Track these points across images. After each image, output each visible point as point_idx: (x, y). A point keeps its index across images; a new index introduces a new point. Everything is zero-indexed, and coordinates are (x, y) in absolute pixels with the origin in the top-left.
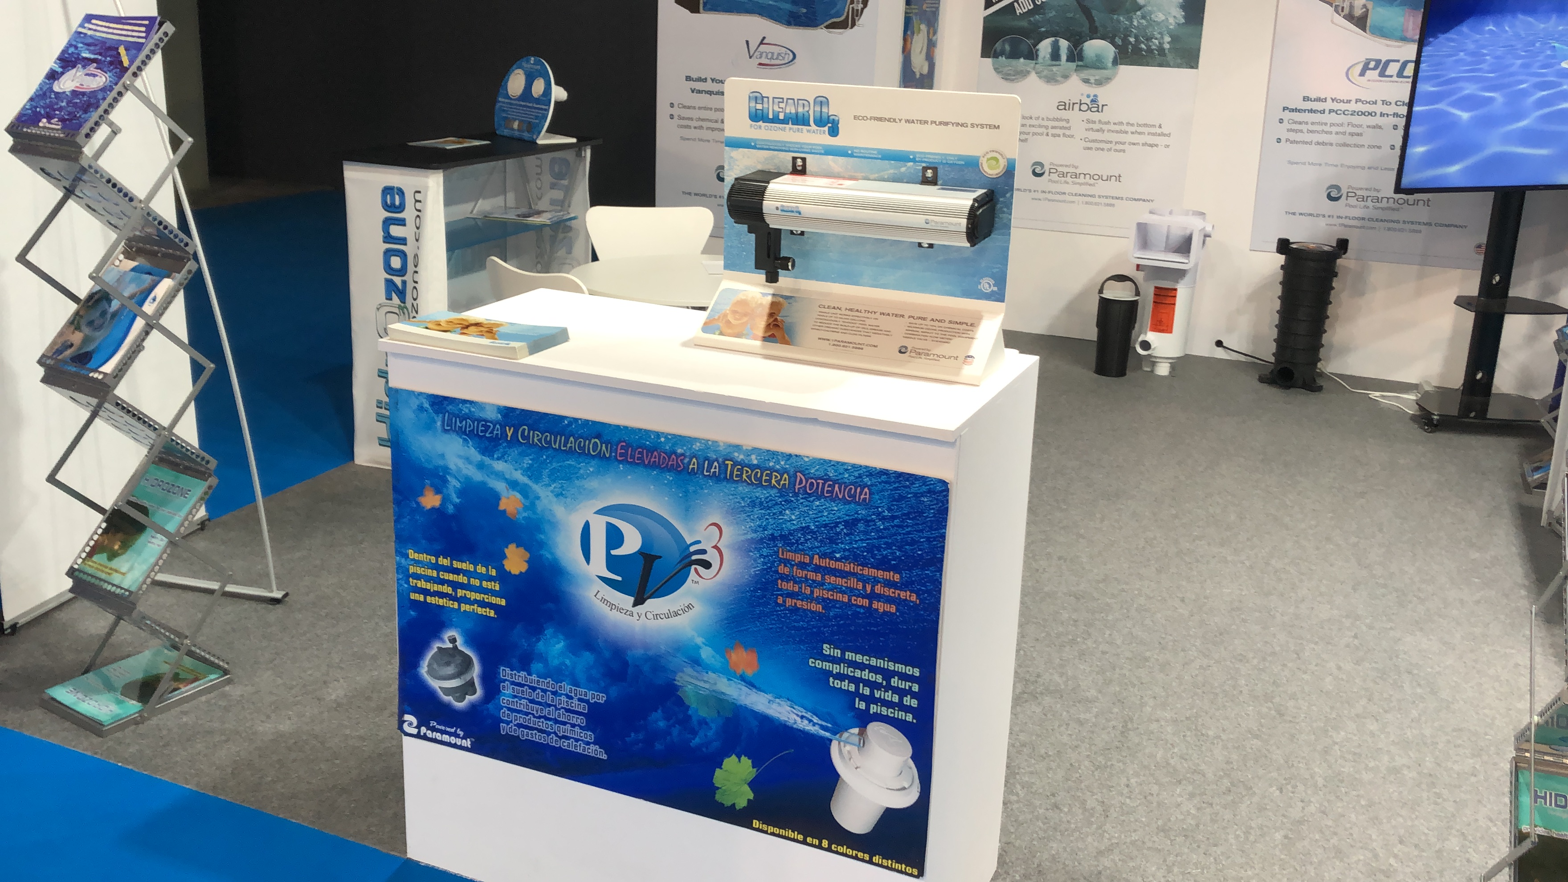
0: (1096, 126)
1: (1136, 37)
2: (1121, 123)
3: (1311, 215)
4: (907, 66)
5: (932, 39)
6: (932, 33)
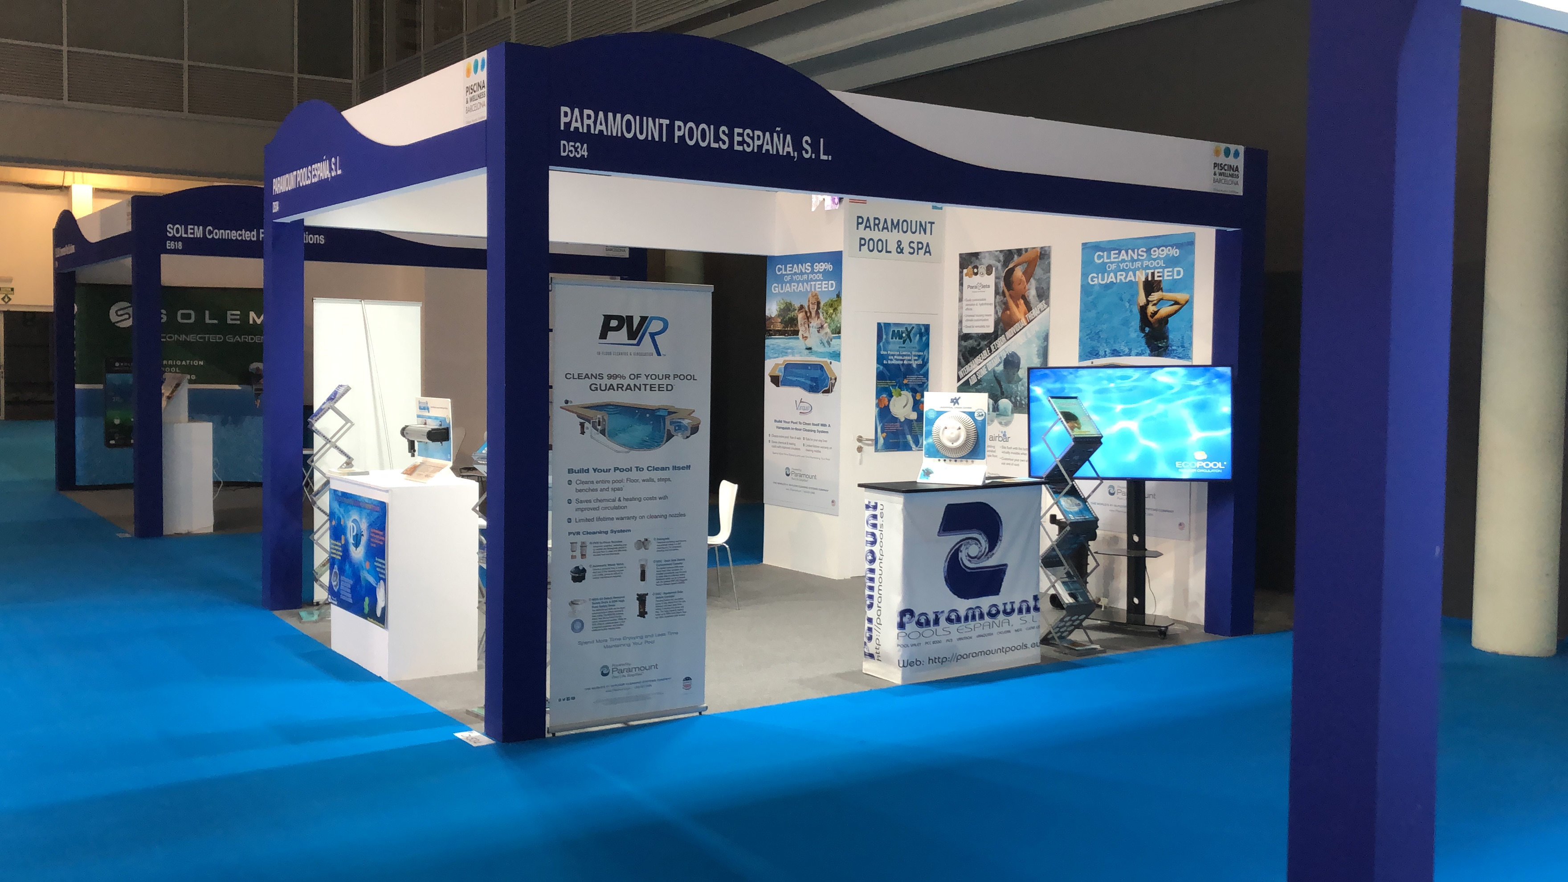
1: (1020, 397)
4: (884, 414)
5: (919, 400)
6: (918, 397)
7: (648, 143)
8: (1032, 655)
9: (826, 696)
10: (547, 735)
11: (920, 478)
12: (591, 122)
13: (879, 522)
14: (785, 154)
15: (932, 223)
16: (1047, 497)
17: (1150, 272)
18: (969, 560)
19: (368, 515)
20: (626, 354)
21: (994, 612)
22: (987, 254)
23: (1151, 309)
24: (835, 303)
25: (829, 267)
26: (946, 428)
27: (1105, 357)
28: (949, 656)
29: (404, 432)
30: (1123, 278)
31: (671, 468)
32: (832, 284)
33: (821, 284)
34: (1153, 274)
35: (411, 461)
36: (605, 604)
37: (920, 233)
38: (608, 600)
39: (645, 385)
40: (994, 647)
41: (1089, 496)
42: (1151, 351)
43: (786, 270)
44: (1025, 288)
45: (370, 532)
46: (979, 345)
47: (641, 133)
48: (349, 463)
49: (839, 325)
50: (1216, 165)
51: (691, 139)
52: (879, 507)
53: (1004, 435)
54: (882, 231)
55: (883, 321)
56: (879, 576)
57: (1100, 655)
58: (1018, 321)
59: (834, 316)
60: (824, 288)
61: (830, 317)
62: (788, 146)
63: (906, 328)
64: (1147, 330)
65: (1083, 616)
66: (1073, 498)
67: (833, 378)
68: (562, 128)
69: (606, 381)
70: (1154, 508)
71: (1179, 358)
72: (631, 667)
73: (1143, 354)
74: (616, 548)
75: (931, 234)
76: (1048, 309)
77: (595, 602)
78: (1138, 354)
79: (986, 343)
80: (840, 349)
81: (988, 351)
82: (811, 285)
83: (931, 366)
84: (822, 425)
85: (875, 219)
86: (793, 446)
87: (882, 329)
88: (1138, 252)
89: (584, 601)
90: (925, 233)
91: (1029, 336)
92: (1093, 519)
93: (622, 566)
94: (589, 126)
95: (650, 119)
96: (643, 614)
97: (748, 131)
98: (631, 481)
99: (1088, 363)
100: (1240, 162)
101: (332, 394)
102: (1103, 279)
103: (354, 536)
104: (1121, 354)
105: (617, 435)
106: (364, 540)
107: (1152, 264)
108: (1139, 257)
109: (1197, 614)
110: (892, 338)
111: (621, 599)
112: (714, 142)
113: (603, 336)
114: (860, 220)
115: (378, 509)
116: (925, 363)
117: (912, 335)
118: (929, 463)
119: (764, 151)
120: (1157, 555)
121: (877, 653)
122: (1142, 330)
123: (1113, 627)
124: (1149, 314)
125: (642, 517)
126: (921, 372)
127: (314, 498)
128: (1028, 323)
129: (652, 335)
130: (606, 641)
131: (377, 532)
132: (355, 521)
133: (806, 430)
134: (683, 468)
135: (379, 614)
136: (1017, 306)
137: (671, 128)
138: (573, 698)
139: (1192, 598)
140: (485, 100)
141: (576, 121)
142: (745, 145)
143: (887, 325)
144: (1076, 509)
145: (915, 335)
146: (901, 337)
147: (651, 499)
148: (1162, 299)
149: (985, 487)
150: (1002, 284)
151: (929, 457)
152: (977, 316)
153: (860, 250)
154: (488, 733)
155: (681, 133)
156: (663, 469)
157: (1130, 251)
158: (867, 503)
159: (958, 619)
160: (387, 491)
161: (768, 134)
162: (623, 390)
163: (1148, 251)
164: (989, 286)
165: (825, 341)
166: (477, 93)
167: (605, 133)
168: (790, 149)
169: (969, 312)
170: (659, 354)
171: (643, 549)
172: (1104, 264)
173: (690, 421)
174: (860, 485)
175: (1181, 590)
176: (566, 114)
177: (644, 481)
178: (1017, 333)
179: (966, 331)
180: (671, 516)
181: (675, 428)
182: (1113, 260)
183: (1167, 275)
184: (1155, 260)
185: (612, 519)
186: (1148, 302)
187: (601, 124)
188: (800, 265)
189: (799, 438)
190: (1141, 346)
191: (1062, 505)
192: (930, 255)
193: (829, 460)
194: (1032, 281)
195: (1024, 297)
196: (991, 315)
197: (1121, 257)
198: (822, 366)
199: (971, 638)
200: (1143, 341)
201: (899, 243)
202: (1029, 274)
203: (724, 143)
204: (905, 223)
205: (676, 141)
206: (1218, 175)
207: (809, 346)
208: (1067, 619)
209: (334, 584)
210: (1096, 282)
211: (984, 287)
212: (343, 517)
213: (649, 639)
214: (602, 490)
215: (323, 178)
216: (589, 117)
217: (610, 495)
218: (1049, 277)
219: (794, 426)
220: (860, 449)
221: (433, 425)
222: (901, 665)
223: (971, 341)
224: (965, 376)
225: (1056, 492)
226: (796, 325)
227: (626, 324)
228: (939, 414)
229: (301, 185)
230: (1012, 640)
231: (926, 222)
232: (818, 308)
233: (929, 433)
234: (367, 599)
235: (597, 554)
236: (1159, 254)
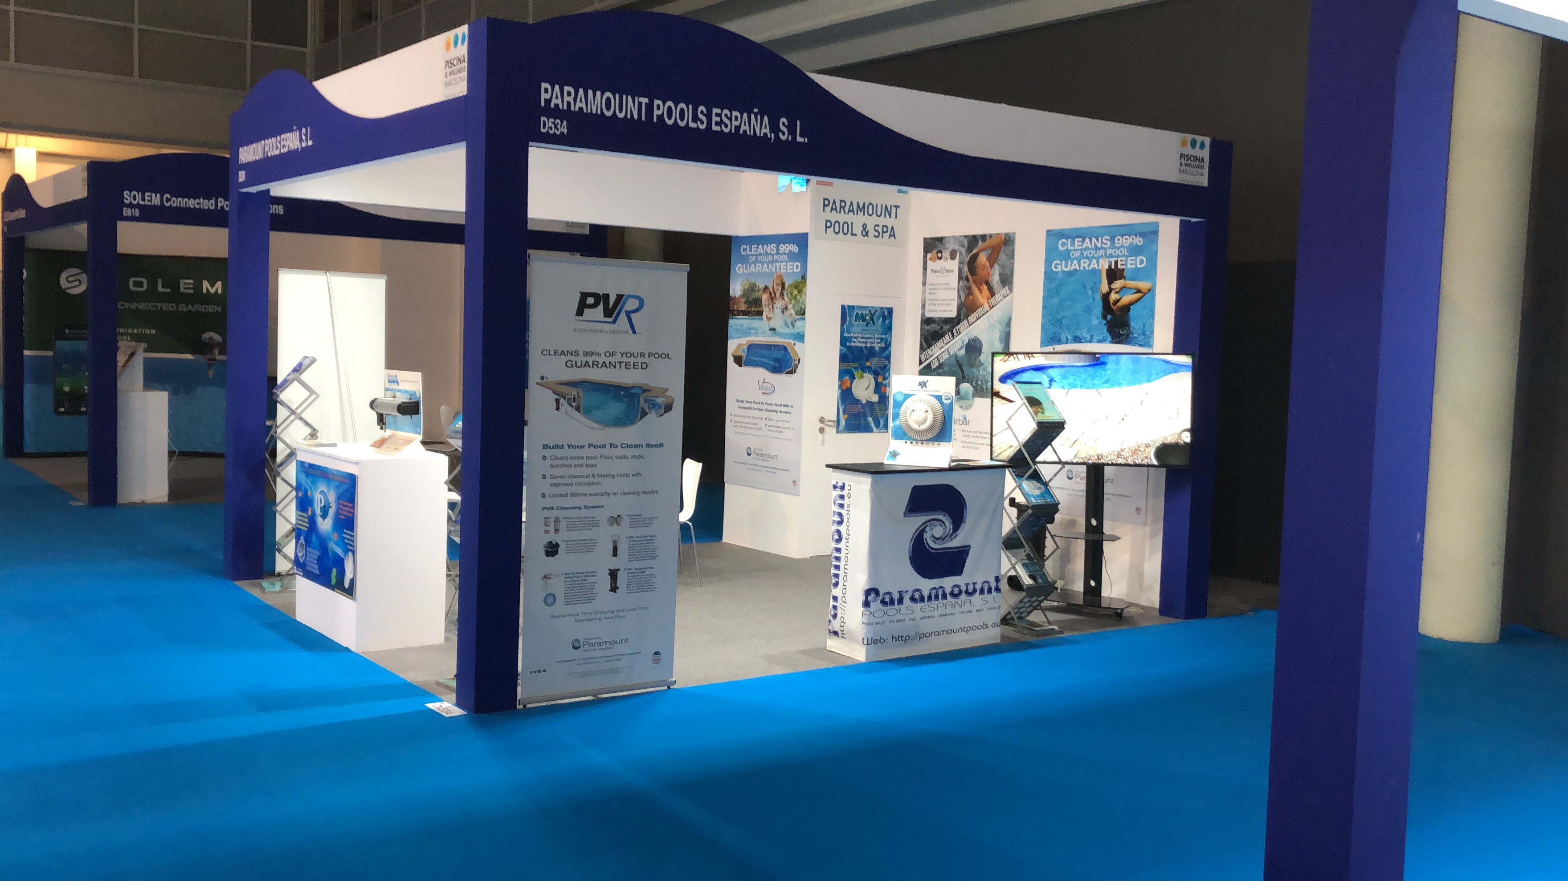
0: (966, 434)
1: (981, 382)
2: (976, 432)
3: (1061, 488)
4: (846, 395)
5: (882, 382)
6: (880, 379)
7: (628, 122)
8: (992, 635)
9: (792, 672)
10: (519, 707)
11: (887, 459)
12: (571, 99)
13: (846, 502)
14: (762, 135)
15: (897, 207)
16: (1009, 481)
17: (1113, 260)
18: (934, 542)
19: (337, 488)
20: (602, 331)
21: (956, 592)
22: (952, 240)
23: (1113, 296)
24: (800, 284)
25: (795, 249)
26: (913, 411)
27: (1066, 343)
28: (912, 634)
29: (373, 404)
30: (1086, 265)
31: (644, 446)
32: (797, 266)
33: (787, 266)
34: (1116, 263)
35: (379, 433)
36: (576, 579)
37: (885, 217)
38: (581, 575)
39: (620, 363)
40: (955, 627)
41: (1051, 480)
42: (1113, 338)
43: (751, 251)
44: (989, 273)
45: (338, 504)
46: (942, 328)
47: (621, 111)
48: (313, 435)
49: (803, 307)
50: (1182, 156)
51: (670, 117)
52: (847, 487)
53: (965, 419)
54: (848, 213)
55: (847, 303)
56: (845, 555)
57: (1058, 636)
58: (981, 306)
59: (798, 297)
60: (790, 269)
61: (795, 298)
62: (766, 128)
63: (870, 311)
64: (1109, 317)
65: (1042, 598)
66: (1035, 482)
67: (797, 359)
68: (543, 104)
69: (582, 358)
70: (1112, 493)
71: (1141, 345)
72: (601, 641)
73: (1105, 341)
74: (590, 524)
75: (896, 218)
76: (1011, 294)
77: (567, 576)
78: (1099, 341)
79: (948, 327)
80: (804, 330)
81: (951, 335)
82: (776, 266)
83: (894, 349)
84: (785, 406)
85: (841, 201)
86: (755, 426)
87: (846, 311)
88: (1102, 241)
89: (557, 575)
90: (890, 217)
91: (992, 321)
92: (1054, 503)
93: (595, 541)
94: (569, 103)
95: (630, 98)
96: (614, 589)
97: (726, 111)
98: (604, 458)
99: (1049, 349)
100: (1205, 154)
101: (297, 366)
102: (1066, 266)
103: (321, 508)
104: (1083, 341)
105: (591, 411)
106: (332, 512)
107: (1115, 252)
108: (1103, 245)
109: (1152, 597)
110: (856, 321)
111: (593, 574)
112: (693, 121)
113: (580, 313)
114: (827, 203)
115: (348, 481)
116: (888, 346)
117: (875, 318)
118: (896, 445)
119: (741, 132)
120: (1114, 538)
121: (841, 631)
122: (1105, 317)
123: (1070, 608)
124: (1111, 301)
125: (615, 494)
126: (883, 355)
127: (278, 469)
128: (991, 308)
129: (628, 314)
130: (578, 615)
131: (345, 503)
132: (322, 493)
133: (768, 411)
134: (656, 446)
135: (347, 585)
136: (981, 292)
137: (650, 107)
138: (545, 671)
139: (1146, 582)
140: (465, 74)
141: (557, 98)
142: (723, 126)
143: (852, 308)
144: (1038, 492)
145: (878, 319)
146: (864, 320)
147: (624, 475)
148: (1125, 287)
149: (950, 469)
150: (966, 269)
151: (896, 439)
152: (941, 300)
153: (826, 232)
154: (459, 704)
155: (660, 112)
156: (637, 446)
157: (1094, 240)
158: (835, 483)
159: (922, 599)
160: (357, 463)
161: (745, 115)
162: (598, 367)
163: (1112, 239)
164: (953, 271)
165: (789, 323)
166: (456, 67)
167: (585, 110)
168: (767, 131)
169: (933, 297)
170: (634, 332)
171: (616, 524)
172: (1068, 251)
173: (664, 399)
174: (828, 466)
175: (1137, 575)
176: (546, 91)
177: (617, 457)
178: (980, 318)
179: (928, 315)
180: (644, 493)
181: (649, 407)
182: (1076, 247)
183: (1130, 264)
184: (1118, 248)
185: (585, 495)
186: (1111, 290)
187: (581, 101)
188: (765, 246)
189: (762, 419)
190: (1102, 333)
191: (1024, 489)
192: (895, 238)
193: (791, 440)
194: (996, 266)
195: (987, 283)
196: (954, 300)
197: (1085, 245)
198: (786, 347)
199: (934, 617)
200: (1105, 328)
201: (865, 226)
202: (993, 260)
203: (702, 123)
204: (871, 207)
205: (655, 120)
206: (1184, 165)
207: (773, 326)
208: (1026, 600)
209: (300, 555)
210: (1059, 269)
211: (947, 271)
212: (311, 488)
213: (620, 614)
214: (576, 466)
215: (293, 149)
216: (569, 94)
217: (585, 471)
218: (1013, 264)
219: (756, 406)
220: (822, 430)
221: (402, 399)
222: (865, 642)
223: (933, 325)
224: (926, 360)
225: (1019, 475)
226: (761, 305)
227: (602, 303)
228: (907, 396)
229: (269, 155)
230: (975, 620)
231: (891, 206)
232: (783, 288)
233: (896, 416)
234: (334, 571)
235: (569, 530)
236: (1123, 242)
